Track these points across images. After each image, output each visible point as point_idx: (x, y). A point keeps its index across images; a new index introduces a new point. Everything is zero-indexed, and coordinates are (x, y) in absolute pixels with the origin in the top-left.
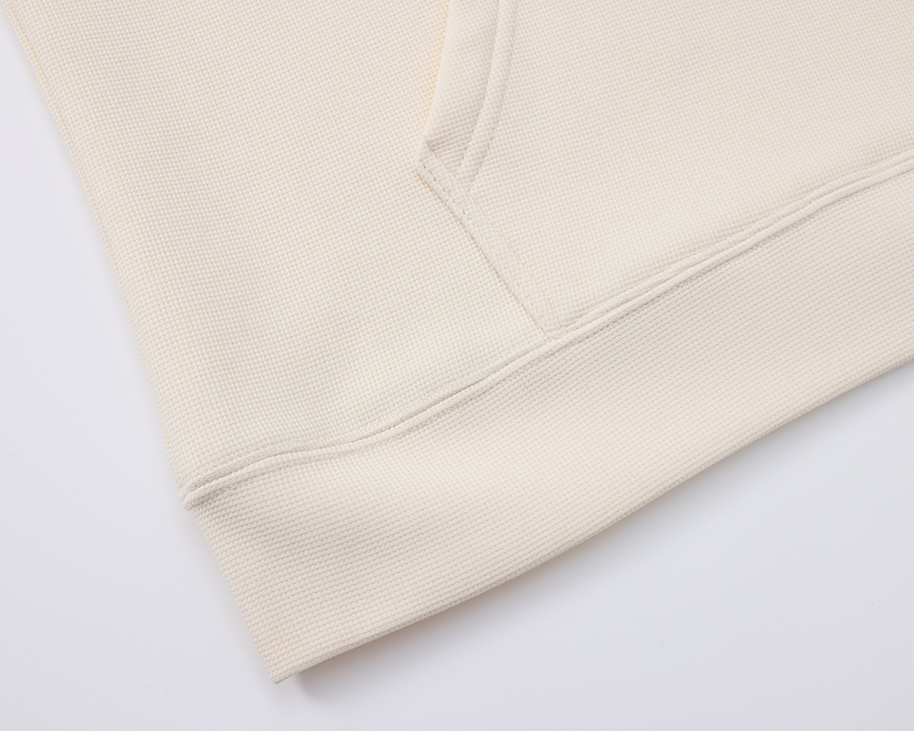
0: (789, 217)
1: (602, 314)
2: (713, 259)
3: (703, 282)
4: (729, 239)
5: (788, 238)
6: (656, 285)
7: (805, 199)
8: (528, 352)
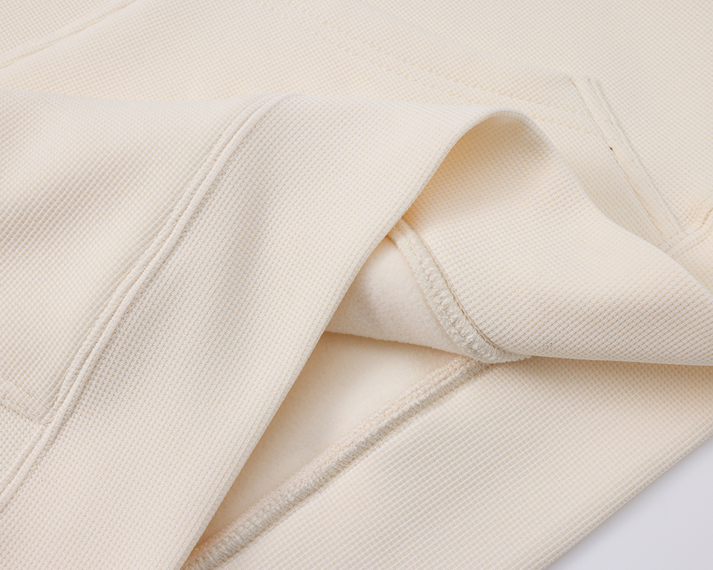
0: (201, 187)
1: (74, 379)
2: (149, 268)
3: (150, 295)
4: (156, 240)
5: (210, 208)
6: (106, 323)
7: (208, 160)
8: (33, 448)
